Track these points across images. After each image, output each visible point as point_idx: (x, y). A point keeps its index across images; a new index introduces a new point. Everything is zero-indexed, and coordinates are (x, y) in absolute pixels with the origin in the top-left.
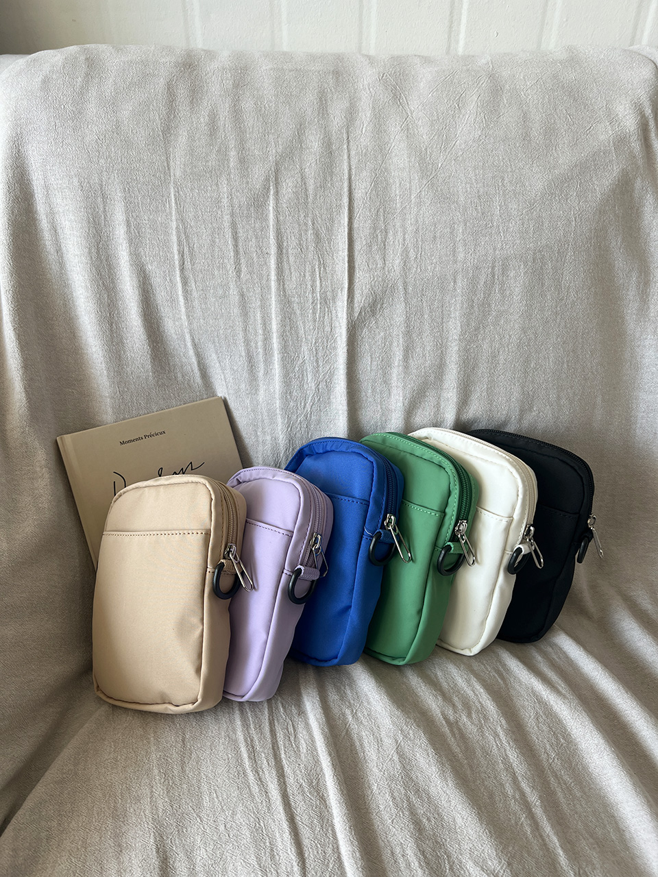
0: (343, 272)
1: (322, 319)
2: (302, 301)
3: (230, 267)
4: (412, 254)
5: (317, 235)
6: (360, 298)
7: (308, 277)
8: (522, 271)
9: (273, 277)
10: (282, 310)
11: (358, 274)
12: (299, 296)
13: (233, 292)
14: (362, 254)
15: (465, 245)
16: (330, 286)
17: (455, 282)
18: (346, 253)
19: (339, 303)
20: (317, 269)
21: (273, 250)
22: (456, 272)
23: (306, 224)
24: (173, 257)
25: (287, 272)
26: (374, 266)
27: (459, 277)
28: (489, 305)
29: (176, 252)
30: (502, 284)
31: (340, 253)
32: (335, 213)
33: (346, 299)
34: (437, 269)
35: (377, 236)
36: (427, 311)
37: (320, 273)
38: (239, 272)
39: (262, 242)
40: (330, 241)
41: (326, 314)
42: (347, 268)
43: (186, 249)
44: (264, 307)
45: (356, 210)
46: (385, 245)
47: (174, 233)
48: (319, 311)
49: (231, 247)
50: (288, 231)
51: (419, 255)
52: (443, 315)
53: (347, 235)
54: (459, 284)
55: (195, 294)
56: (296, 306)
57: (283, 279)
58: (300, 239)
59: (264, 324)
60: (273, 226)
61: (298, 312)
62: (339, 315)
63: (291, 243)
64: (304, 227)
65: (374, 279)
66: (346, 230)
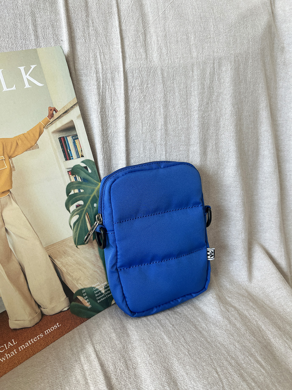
8: (229, 68)
36: (177, 90)
51: (169, 52)
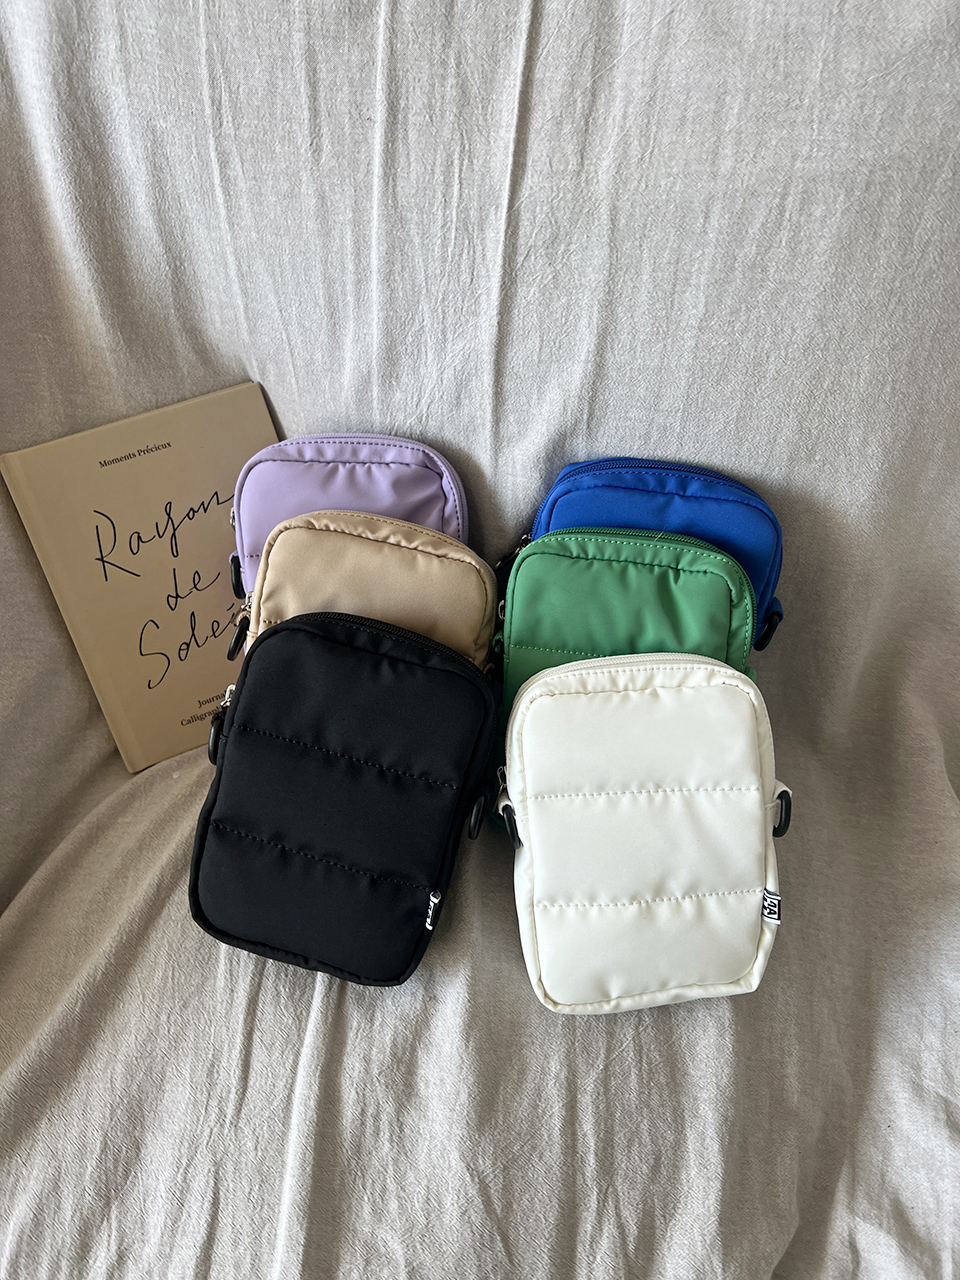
0: (502, 173)
1: (457, 258)
2: (425, 222)
3: (303, 139)
4: (635, 150)
5: (463, 88)
6: (528, 229)
7: (439, 177)
9: (377, 168)
10: (389, 233)
11: (530, 180)
12: (421, 211)
13: (307, 189)
14: (542, 140)
15: (738, 143)
16: (476, 198)
17: (706, 218)
18: (512, 135)
19: (490, 234)
20: (456, 162)
21: (380, 114)
22: (712, 197)
23: (444, 63)
24: (203, 110)
25: (402, 161)
26: (562, 168)
27: (716, 209)
28: (764, 270)
29: (207, 101)
30: (796, 228)
31: (502, 132)
32: (502, 44)
33: (503, 228)
34: (677, 189)
35: (575, 101)
37: (461, 170)
38: (317, 150)
39: (362, 95)
40: (486, 101)
41: (466, 251)
42: (510, 167)
43: (225, 97)
44: (359, 223)
45: (543, 41)
46: (587, 123)
47: (203, 61)
48: (453, 243)
49: (304, 100)
50: (410, 78)
52: (676, 279)
53: (517, 96)
54: (714, 222)
55: (242, 184)
56: (413, 230)
57: (395, 174)
58: (430, 95)
59: (358, 254)
60: (383, 60)
61: (417, 240)
62: (489, 255)
63: (414, 102)
64: (441, 71)
65: (558, 195)
66: (518, 83)
